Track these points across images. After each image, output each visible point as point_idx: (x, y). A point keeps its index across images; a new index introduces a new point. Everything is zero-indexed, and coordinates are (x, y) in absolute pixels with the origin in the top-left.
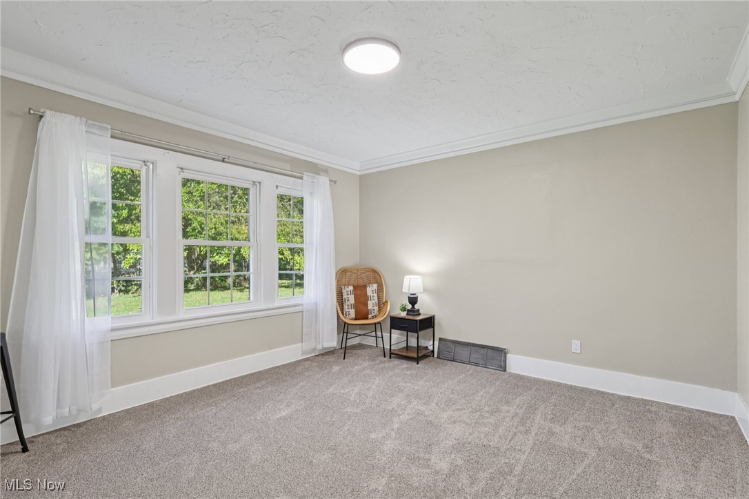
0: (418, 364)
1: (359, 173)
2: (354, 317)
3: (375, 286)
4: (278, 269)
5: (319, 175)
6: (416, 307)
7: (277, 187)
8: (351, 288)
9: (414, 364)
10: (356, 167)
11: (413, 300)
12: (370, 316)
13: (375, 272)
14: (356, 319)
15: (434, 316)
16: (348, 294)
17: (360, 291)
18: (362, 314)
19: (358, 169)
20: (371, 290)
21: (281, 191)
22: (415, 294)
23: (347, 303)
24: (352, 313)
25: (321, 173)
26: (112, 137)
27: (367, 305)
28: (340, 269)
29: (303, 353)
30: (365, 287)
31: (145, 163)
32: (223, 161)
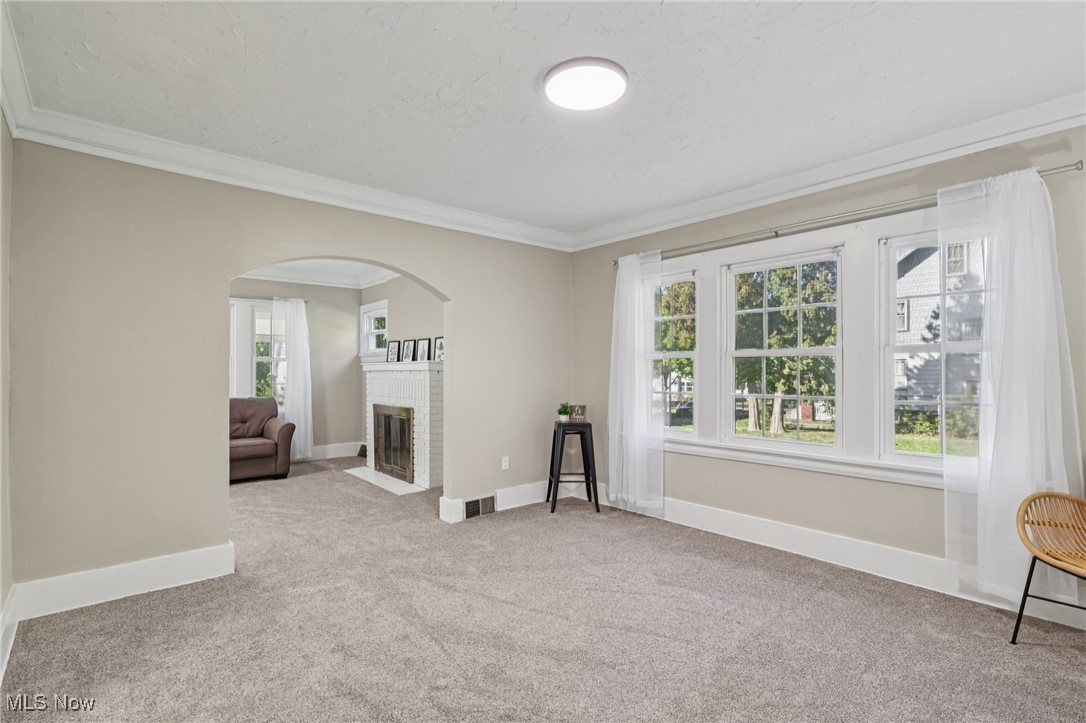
7: (884, 240)
31: (694, 272)
32: (777, 235)
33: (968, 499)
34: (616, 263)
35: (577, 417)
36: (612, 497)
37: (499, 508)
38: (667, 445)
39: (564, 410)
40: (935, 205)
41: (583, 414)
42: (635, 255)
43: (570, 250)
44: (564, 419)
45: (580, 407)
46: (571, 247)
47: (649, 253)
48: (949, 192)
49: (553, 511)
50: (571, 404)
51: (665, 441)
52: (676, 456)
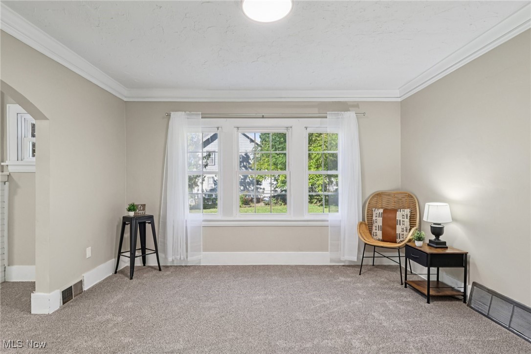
0: (428, 302)
1: (399, 100)
2: (381, 238)
3: (407, 212)
4: (307, 190)
5: (349, 111)
6: (442, 238)
7: (306, 128)
8: (381, 211)
9: (423, 302)
10: (395, 94)
11: (437, 231)
12: (398, 240)
13: (410, 196)
14: (383, 241)
15: (466, 254)
16: (376, 216)
17: (389, 215)
18: (389, 237)
19: (399, 96)
20: (402, 216)
21: (310, 130)
22: (440, 224)
23: (375, 224)
24: (380, 234)
25: (350, 108)
26: (202, 118)
27: (395, 229)
28: (373, 194)
29: (331, 261)
30: (395, 211)
31: (218, 128)
32: (263, 117)
33: (337, 228)
34: (169, 115)
35: (140, 212)
36: (170, 259)
37: (85, 288)
38: (204, 223)
39: (132, 208)
40: (326, 117)
41: (144, 209)
42: (184, 113)
43: (125, 100)
44: (132, 214)
45: (142, 205)
46: (126, 97)
47: (192, 113)
48: (332, 114)
49: (131, 278)
50: (135, 204)
51: (203, 221)
52: (209, 228)
